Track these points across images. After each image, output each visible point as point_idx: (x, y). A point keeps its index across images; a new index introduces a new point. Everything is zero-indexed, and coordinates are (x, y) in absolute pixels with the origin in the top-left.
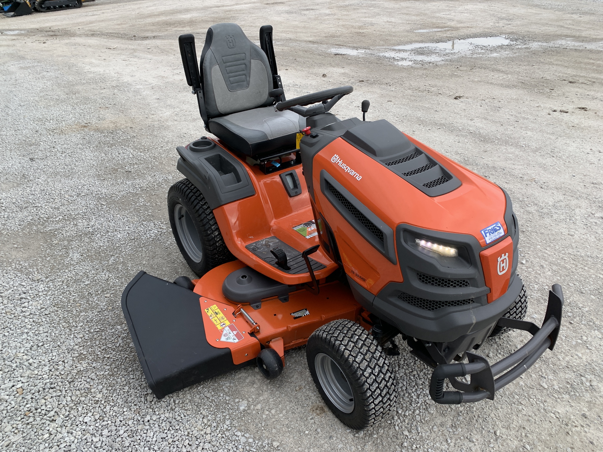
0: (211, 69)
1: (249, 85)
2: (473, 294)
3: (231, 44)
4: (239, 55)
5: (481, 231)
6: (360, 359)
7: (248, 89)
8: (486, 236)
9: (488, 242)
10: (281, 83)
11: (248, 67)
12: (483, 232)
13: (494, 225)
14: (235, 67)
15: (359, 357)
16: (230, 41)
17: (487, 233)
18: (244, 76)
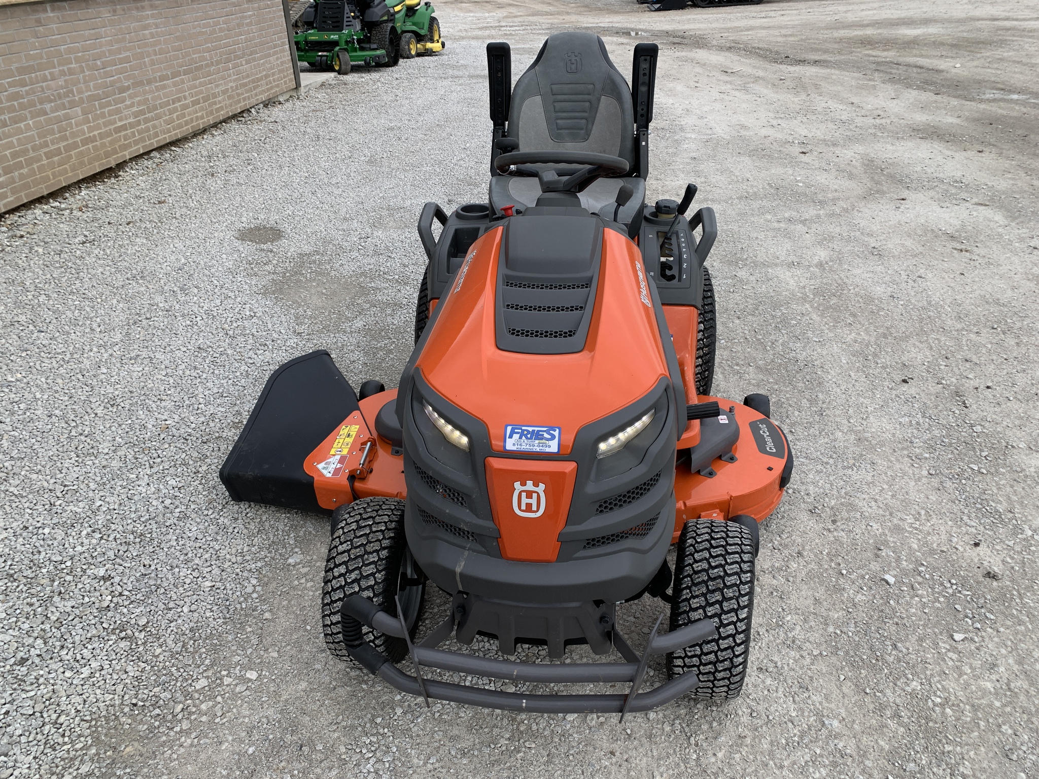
0: (523, 100)
1: (589, 136)
2: (466, 523)
3: (573, 67)
4: (582, 85)
5: (507, 426)
6: (343, 549)
7: (585, 143)
8: (511, 437)
9: (508, 448)
10: (647, 143)
11: (593, 108)
12: (509, 429)
13: (545, 429)
14: (570, 103)
15: (345, 545)
16: (573, 61)
17: (518, 433)
18: (584, 121)
